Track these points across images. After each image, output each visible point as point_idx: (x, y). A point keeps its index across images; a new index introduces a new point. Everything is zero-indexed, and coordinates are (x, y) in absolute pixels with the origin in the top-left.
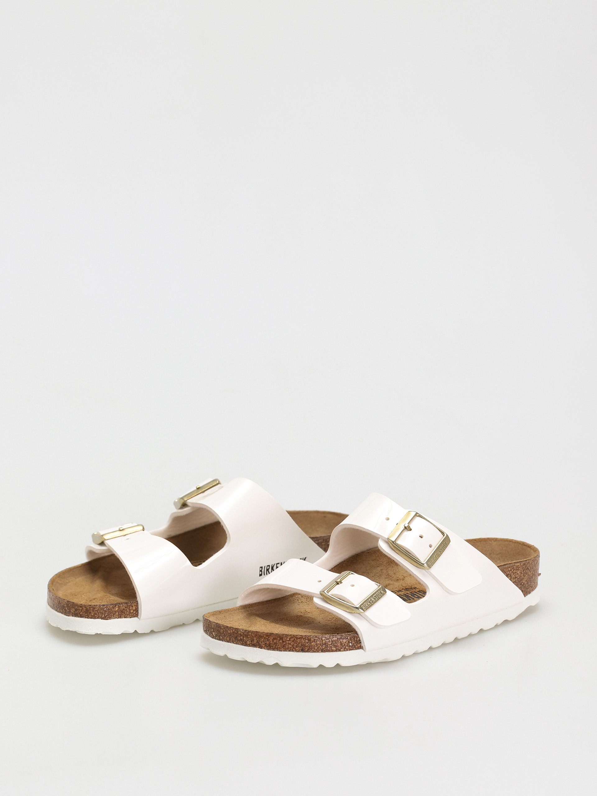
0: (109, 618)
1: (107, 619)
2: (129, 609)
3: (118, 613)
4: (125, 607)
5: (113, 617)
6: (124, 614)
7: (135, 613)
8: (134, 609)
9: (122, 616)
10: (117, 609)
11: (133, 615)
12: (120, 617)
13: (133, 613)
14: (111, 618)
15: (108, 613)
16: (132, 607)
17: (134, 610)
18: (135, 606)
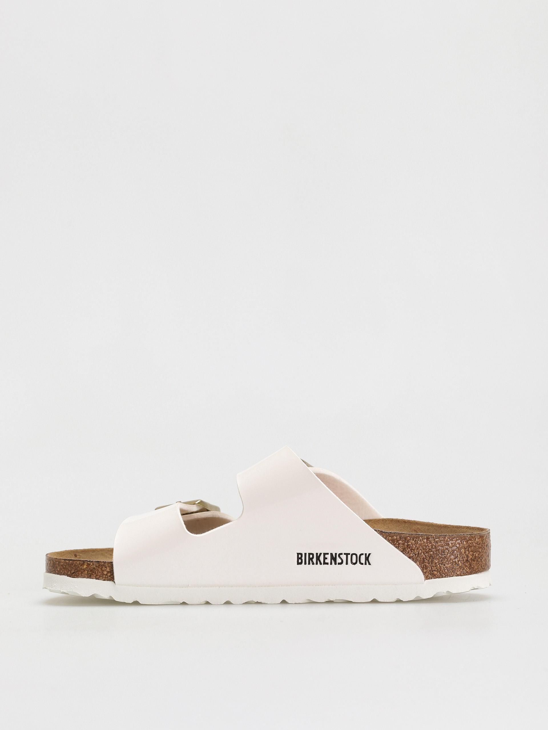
0: (75, 576)
1: (74, 578)
2: (101, 569)
3: (87, 572)
4: (96, 566)
5: (81, 575)
6: (95, 573)
7: (110, 576)
8: (108, 570)
9: (92, 576)
10: (85, 567)
11: (107, 578)
12: (90, 577)
13: (107, 575)
14: (78, 576)
15: (74, 570)
16: (106, 567)
17: (108, 572)
18: (109, 567)
